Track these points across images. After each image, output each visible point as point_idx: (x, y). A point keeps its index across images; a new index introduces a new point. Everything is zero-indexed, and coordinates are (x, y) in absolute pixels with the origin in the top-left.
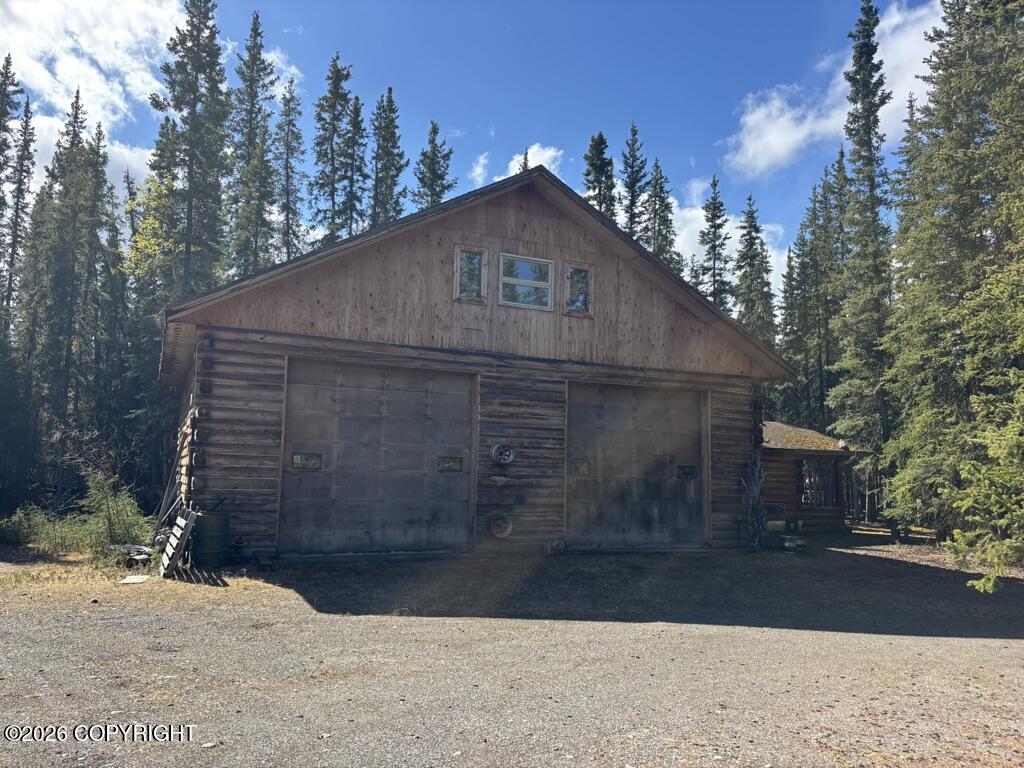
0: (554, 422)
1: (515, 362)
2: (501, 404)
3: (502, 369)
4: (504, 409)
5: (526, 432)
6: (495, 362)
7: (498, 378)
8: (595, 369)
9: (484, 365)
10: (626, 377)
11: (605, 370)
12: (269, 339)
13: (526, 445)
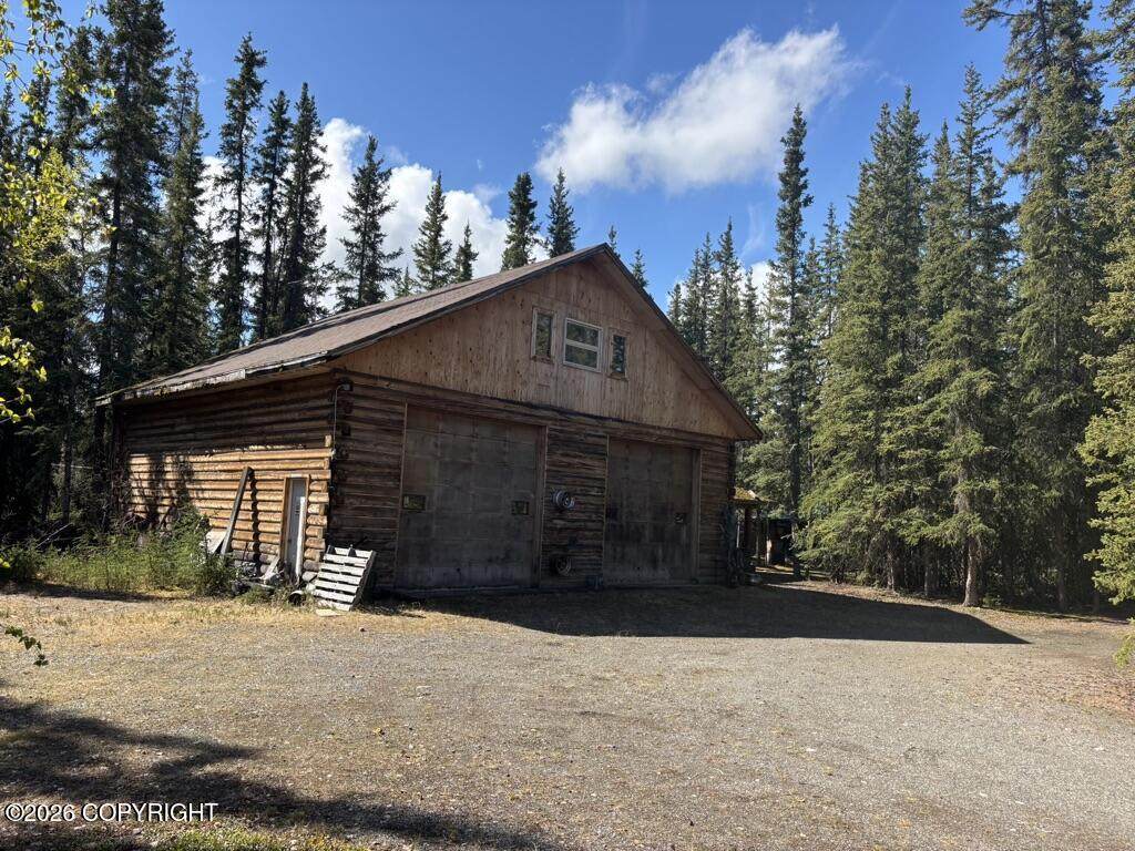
0: (598, 472)
1: (572, 417)
2: (562, 455)
3: (564, 423)
4: (565, 459)
5: (578, 481)
6: (559, 417)
7: (561, 431)
8: (627, 426)
9: (550, 419)
10: (647, 434)
11: (634, 428)
12: (393, 386)
13: (579, 492)
